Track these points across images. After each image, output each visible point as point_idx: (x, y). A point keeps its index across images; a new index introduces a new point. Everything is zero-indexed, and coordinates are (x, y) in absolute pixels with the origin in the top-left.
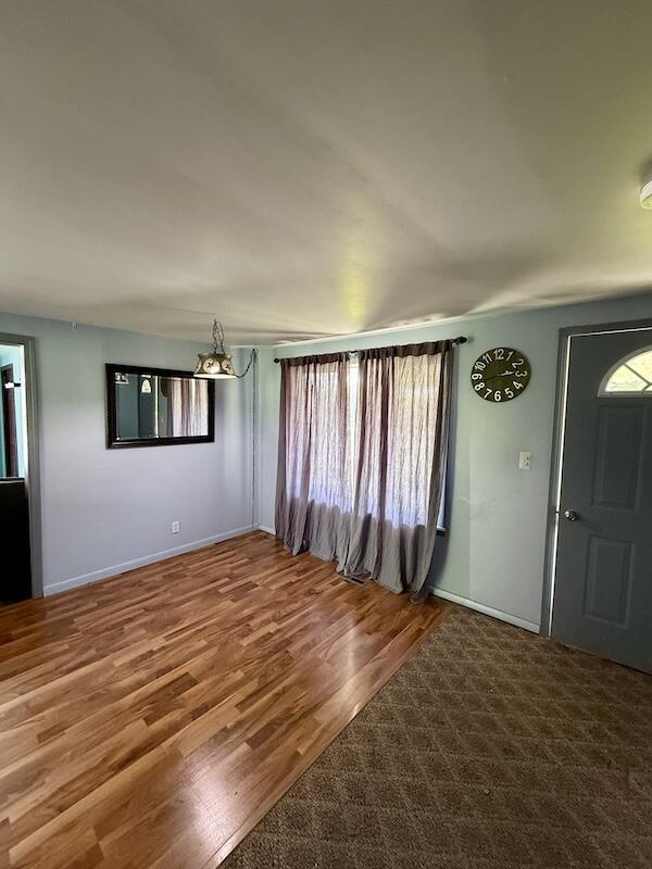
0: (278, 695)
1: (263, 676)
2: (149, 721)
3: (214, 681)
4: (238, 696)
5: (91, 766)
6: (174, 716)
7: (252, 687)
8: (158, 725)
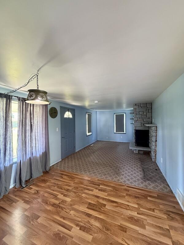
0: (87, 186)
1: (82, 190)
2: (105, 205)
3: (87, 199)
4: (90, 192)
5: (120, 208)
6: (101, 201)
7: (87, 191)
8: (104, 202)
